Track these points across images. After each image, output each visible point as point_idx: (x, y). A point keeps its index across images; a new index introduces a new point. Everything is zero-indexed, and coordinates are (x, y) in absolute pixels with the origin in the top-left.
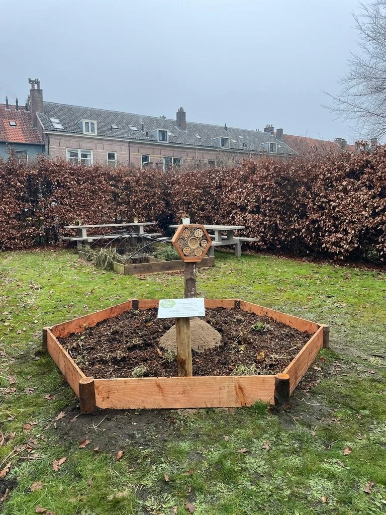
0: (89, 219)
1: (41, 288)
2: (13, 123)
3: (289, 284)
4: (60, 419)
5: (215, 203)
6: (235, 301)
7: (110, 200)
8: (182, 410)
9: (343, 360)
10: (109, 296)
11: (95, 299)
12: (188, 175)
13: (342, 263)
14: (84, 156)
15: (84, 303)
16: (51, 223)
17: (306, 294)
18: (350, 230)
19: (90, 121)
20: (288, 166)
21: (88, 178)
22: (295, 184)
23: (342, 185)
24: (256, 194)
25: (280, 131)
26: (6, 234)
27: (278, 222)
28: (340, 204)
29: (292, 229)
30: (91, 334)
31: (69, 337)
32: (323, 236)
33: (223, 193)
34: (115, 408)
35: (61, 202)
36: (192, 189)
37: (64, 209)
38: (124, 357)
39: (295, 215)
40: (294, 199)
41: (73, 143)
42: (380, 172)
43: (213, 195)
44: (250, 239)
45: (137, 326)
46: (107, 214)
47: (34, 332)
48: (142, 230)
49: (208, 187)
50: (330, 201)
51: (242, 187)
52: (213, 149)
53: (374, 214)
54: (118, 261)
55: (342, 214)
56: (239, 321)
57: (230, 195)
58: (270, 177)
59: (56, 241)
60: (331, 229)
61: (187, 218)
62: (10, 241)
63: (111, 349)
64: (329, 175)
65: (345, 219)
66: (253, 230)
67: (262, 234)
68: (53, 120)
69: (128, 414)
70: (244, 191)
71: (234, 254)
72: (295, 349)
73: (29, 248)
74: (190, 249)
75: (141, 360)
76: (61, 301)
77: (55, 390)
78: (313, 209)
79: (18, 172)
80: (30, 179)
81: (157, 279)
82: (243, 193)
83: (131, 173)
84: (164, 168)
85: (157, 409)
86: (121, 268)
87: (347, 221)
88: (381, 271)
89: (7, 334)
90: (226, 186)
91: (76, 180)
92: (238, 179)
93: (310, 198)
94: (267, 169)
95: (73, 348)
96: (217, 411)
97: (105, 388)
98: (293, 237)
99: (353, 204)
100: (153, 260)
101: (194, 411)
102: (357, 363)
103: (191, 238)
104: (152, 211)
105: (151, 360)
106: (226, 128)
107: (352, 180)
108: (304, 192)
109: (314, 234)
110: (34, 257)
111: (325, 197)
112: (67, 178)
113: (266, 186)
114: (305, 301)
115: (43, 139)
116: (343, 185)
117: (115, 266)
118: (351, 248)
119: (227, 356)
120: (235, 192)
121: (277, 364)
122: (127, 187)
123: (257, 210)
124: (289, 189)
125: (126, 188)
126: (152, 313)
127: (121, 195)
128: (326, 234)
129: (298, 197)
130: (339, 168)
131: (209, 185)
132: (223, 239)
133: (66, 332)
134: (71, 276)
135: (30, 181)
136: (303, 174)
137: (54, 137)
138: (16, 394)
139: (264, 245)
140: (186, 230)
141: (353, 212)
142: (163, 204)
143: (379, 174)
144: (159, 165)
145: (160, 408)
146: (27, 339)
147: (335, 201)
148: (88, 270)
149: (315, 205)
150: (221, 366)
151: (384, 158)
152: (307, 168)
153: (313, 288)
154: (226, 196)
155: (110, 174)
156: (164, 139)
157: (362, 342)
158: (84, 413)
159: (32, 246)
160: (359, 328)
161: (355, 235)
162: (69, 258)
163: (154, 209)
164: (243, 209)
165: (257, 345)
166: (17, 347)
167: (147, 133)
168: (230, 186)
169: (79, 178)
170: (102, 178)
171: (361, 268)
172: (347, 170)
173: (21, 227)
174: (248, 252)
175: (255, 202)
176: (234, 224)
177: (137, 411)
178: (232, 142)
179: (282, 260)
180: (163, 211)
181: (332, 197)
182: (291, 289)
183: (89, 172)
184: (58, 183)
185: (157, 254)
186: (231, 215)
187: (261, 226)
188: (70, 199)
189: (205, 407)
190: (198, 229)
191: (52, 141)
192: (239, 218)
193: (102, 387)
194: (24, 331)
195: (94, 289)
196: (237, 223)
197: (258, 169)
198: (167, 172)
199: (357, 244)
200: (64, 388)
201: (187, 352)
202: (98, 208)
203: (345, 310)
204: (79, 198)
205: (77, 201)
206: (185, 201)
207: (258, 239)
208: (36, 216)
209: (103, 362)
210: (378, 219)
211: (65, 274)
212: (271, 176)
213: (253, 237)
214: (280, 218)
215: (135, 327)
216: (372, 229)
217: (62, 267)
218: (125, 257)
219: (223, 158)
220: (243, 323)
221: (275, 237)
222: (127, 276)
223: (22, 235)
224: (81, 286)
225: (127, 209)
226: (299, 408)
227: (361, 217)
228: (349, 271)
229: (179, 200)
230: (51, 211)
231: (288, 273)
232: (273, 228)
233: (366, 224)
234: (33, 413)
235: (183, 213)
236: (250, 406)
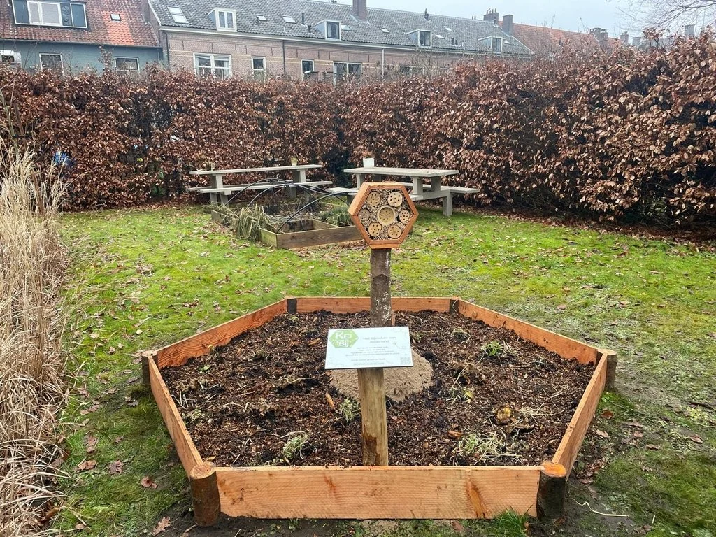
0: (226, 161)
1: (153, 272)
2: (115, 16)
3: (531, 264)
4: (162, 531)
5: (413, 134)
6: (451, 300)
7: (256, 130)
8: (371, 522)
9: (643, 415)
10: (254, 285)
11: (232, 292)
12: (371, 90)
13: (610, 227)
14: (220, 63)
15: (215, 300)
16: (170, 166)
17: (560, 283)
18: (627, 174)
19: (226, 11)
20: (530, 74)
21: (222, 98)
22: (541, 103)
23: (617, 102)
24: (477, 119)
25: (508, 18)
26: (107, 184)
27: (511, 163)
28: (613, 134)
29: (533, 174)
30: (221, 360)
31: (186, 365)
32: (582, 184)
33: (426, 118)
34: (254, 516)
35: (184, 136)
36: (377, 113)
37: (189, 145)
38: (272, 411)
39: (539, 152)
40: (538, 126)
41: (203, 45)
42: (682, 82)
43: (409, 121)
44: (466, 190)
45: (294, 346)
46: (251, 152)
47: (134, 352)
48: (303, 175)
49: (401, 109)
50: (596, 128)
51: (454, 107)
52: (409, 49)
53: (669, 150)
54: (269, 227)
55: (616, 150)
56: (459, 337)
57: (436, 120)
58: (500, 91)
59: (180, 193)
60: (596, 174)
61: (370, 157)
62: (114, 193)
63: (252, 390)
64: (597, 86)
65: (621, 158)
66: (470, 175)
67: (484, 182)
68: (172, 10)
69: (276, 527)
70: (458, 114)
71: (440, 213)
72: (561, 395)
73: (142, 204)
74: (379, 227)
75: (300, 415)
76: (179, 295)
77: (157, 468)
78: (568, 141)
79: (119, 90)
80: (138, 100)
81: (326, 255)
82: (457, 118)
83: (285, 89)
84: (334, 79)
85: (326, 519)
86: (271, 238)
87: (623, 160)
88: (674, 240)
89: (93, 355)
90: (430, 107)
91: (205, 101)
92: (449, 95)
93: (563, 125)
94: (496, 78)
95: (190, 389)
96: (432, 525)
97: (235, 485)
98: (534, 186)
99: (635, 134)
100: (320, 225)
101: (393, 525)
102: (667, 421)
103: (383, 207)
104: (319, 147)
105: (316, 415)
106: (426, 16)
107: (634, 94)
108: (555, 114)
109: (568, 181)
110: (146, 218)
111: (589, 122)
112: (192, 98)
113: (494, 106)
114: (560, 296)
115: (159, 39)
116: (620, 103)
117: (263, 234)
118: (628, 203)
119: (445, 408)
120: (444, 116)
121: (533, 429)
122: (281, 111)
123: (477, 145)
124: (530, 110)
125: (279, 113)
126: (318, 320)
127: (272, 123)
128: (588, 182)
129: (545, 122)
130: (614, 75)
131: (403, 106)
132: (425, 190)
133: (181, 356)
134: (198, 250)
135: (138, 104)
136: (554, 85)
137: (174, 36)
138: (94, 474)
139: (487, 198)
140: (374, 193)
141: (633, 147)
142: (333, 134)
143: (682, 84)
144: (328, 75)
145: (333, 517)
146: (122, 364)
147: (604, 129)
148: (224, 241)
149: (571, 134)
150: (436, 429)
151: (691, 57)
152: (562, 76)
153: (570, 272)
154: (430, 123)
155: (254, 92)
156: (334, 36)
157: (669, 376)
158: (201, 524)
159: (146, 202)
160: (658, 347)
161: (636, 184)
162: (198, 220)
163: (321, 143)
164: (456, 142)
165: (493, 387)
166: (106, 379)
167: (309, 27)
168: (436, 106)
169: (209, 98)
170: (243, 98)
171: (642, 235)
172: (628, 78)
173: (128, 174)
174: (462, 209)
175: (476, 131)
176: (442, 166)
177: (292, 523)
178: (436, 37)
179: (515, 222)
180: (333, 146)
181: (601, 122)
182: (535, 273)
183: (224, 88)
184: (178, 106)
185: (325, 215)
186: (437, 152)
187: (483, 170)
188: (197, 129)
189: (412, 517)
190: (394, 191)
191: (173, 42)
192: (448, 156)
193: (230, 481)
194: (120, 349)
195: (230, 274)
196: (446, 164)
197: (481, 79)
198: (340, 85)
199: (638, 196)
200: (171, 464)
201: (378, 424)
202: (239, 144)
203: (627, 312)
204: (209, 129)
205: (207, 134)
206: (367, 132)
207: (478, 190)
208: (149, 156)
209: (237, 417)
210: (675, 157)
211: (190, 247)
212: (502, 89)
213: (470, 187)
214: (513, 156)
215: (292, 348)
216: (664, 175)
217: (187, 236)
218: (277, 220)
219: (423, 63)
220: (465, 340)
221: (504, 185)
222: (282, 251)
223: (130, 186)
224: (212, 268)
225: (280, 145)
226: (580, 521)
227: (646, 154)
228: (623, 240)
229: (358, 129)
230: (171, 149)
231: (529, 245)
232: (502, 171)
233: (654, 166)
234: (118, 515)
235: (364, 149)
236: (491, 517)
